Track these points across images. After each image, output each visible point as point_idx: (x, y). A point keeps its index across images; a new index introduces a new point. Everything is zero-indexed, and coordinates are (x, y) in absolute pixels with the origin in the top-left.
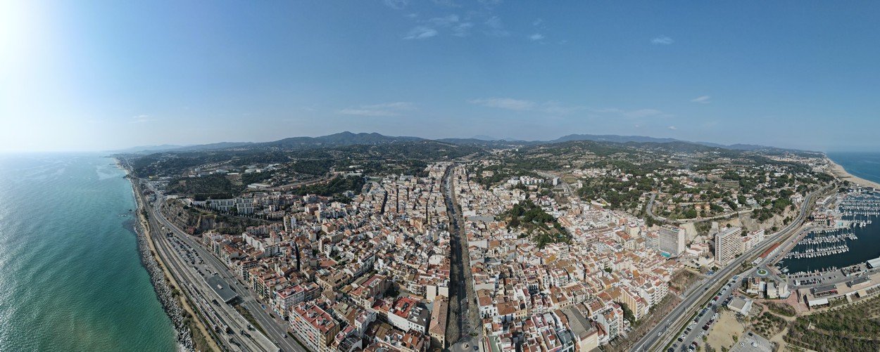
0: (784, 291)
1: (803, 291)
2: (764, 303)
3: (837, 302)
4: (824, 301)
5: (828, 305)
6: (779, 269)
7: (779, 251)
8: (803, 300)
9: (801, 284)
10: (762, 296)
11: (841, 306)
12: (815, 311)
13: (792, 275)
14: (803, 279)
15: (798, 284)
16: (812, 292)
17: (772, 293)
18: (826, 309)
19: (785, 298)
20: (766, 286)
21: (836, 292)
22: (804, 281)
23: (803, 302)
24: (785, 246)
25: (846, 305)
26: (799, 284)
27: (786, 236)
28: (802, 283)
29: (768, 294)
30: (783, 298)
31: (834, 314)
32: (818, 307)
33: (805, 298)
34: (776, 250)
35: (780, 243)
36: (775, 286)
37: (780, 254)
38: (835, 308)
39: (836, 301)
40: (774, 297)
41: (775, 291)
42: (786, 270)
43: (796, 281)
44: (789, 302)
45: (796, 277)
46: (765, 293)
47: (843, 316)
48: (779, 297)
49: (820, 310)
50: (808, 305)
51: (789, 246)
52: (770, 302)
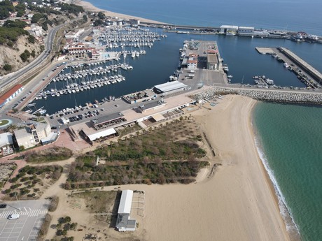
0: (46, 133)
1: (76, 127)
2: (17, 158)
3: (128, 129)
4: (111, 131)
5: (116, 134)
6: (31, 113)
7: (25, 92)
8: (79, 137)
9: (71, 121)
10: (9, 150)
11: (134, 134)
12: (100, 144)
13: (54, 115)
14: (71, 115)
15: (66, 121)
16: (91, 125)
17: (26, 141)
18: (115, 140)
19: (51, 141)
20: (14, 137)
21: (124, 120)
22: (73, 118)
23: (79, 139)
24: (34, 86)
25: (140, 131)
26: (68, 121)
27: (30, 74)
28: (72, 119)
29: (20, 144)
30: (48, 142)
31: (128, 142)
32: (103, 139)
33: (82, 134)
34: (19, 92)
35: (24, 84)
36: (29, 131)
37: (26, 95)
38: (128, 136)
39: (126, 129)
40: (32, 146)
41: (32, 137)
42: (42, 112)
43: (63, 119)
44: (58, 144)
45: (61, 115)
46: (14, 145)
47: (140, 143)
48: (41, 144)
49: (107, 142)
50: (88, 140)
51: (38, 85)
52: (27, 154)
